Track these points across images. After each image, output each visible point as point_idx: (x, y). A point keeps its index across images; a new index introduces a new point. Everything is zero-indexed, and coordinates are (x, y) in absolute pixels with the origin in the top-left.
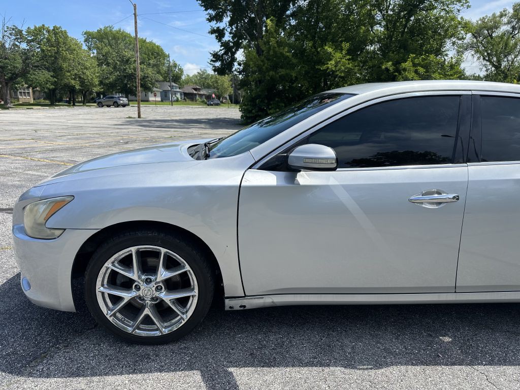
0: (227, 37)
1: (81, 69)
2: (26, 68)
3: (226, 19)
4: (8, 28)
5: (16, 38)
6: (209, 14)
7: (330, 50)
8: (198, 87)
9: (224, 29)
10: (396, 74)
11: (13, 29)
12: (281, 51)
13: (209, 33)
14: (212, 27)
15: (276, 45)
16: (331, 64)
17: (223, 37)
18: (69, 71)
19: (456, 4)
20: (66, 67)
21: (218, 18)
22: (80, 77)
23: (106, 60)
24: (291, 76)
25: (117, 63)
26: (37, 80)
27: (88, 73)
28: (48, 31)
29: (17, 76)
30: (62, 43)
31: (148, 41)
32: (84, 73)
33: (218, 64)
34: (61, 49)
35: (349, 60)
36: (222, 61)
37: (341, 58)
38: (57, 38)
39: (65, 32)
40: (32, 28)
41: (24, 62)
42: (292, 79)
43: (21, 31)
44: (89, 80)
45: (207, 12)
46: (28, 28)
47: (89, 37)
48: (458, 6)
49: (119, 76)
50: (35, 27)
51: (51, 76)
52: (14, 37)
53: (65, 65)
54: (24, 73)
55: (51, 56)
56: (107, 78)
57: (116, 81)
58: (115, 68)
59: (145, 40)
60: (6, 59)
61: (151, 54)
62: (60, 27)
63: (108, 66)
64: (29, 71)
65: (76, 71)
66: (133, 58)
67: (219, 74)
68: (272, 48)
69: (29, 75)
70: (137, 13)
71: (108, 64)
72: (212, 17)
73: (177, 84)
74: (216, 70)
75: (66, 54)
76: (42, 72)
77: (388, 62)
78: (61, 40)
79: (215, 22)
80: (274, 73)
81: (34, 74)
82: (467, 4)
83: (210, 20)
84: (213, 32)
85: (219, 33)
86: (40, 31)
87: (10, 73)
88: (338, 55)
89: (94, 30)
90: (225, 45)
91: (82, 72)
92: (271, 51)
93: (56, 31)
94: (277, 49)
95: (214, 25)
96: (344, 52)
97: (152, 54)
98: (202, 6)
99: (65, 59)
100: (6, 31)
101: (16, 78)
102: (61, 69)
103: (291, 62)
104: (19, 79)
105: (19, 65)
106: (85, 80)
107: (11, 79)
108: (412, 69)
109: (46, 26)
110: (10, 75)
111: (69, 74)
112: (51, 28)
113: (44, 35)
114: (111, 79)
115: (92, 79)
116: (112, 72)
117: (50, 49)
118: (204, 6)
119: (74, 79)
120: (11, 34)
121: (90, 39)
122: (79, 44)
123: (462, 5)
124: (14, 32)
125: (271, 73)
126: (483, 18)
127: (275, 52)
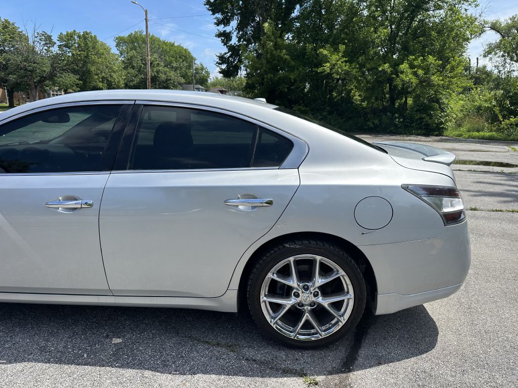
0: (234, 41)
1: (109, 72)
2: (53, 71)
3: (234, 23)
4: (38, 33)
5: (46, 44)
6: (216, 18)
7: (325, 52)
8: (224, 89)
9: (230, 32)
10: (394, 76)
11: (43, 35)
12: (278, 54)
13: (216, 36)
14: (218, 30)
15: (273, 49)
16: (327, 67)
17: (231, 40)
18: (97, 75)
19: (463, 4)
20: (94, 71)
21: (225, 21)
22: (108, 80)
23: (130, 63)
24: (290, 78)
25: (141, 66)
26: (64, 82)
27: (115, 76)
28: (79, 37)
29: (45, 79)
30: (91, 48)
31: (176, 44)
32: (111, 76)
33: (224, 66)
34: (90, 53)
35: (346, 62)
36: (228, 63)
37: (338, 61)
38: (87, 43)
39: (95, 37)
40: (65, 33)
41: (52, 66)
42: (290, 82)
43: (50, 37)
44: (115, 82)
45: (215, 16)
46: (61, 33)
47: (120, 41)
48: (465, 5)
49: (143, 79)
50: (67, 33)
51: (77, 79)
52: (43, 43)
53: (93, 69)
54: (51, 76)
55: (81, 60)
56: (132, 81)
57: (139, 83)
58: (139, 71)
59: (174, 44)
60: (35, 63)
61: (178, 57)
62: (90, 33)
63: (133, 69)
64: (56, 74)
65: (103, 74)
66: (156, 61)
67: (224, 76)
68: (269, 51)
69: (56, 78)
70: (148, 18)
71: (133, 67)
72: (220, 20)
73: (203, 86)
74: (222, 72)
75: (95, 58)
76: (69, 75)
77: (385, 63)
78: (90, 44)
79: (223, 26)
80: (272, 76)
81: (61, 77)
82: (475, 3)
83: (218, 24)
84: (220, 35)
85: (225, 37)
86: (72, 37)
87: (39, 76)
88: (334, 57)
89: (125, 34)
90: (231, 48)
91: (110, 75)
92: (269, 54)
93: (85, 37)
94: (274, 52)
95: (221, 28)
96: (340, 54)
97: (180, 57)
98: (210, 10)
99: (93, 63)
100: (36, 37)
101: (44, 81)
102: (89, 72)
103: (290, 65)
104: (47, 81)
105: (47, 69)
106: (112, 82)
107: (40, 82)
108: (409, 71)
109: (77, 31)
110: (39, 78)
111: (96, 77)
112: (82, 34)
113: (75, 40)
114: (135, 82)
115: (119, 82)
116: (137, 75)
117: (79, 53)
118: (212, 10)
119: (102, 82)
120: (40, 40)
121: (121, 44)
122: (107, 48)
123: (470, 4)
124: (43, 37)
125: (269, 76)
126: (513, 17)
127: (272, 55)
